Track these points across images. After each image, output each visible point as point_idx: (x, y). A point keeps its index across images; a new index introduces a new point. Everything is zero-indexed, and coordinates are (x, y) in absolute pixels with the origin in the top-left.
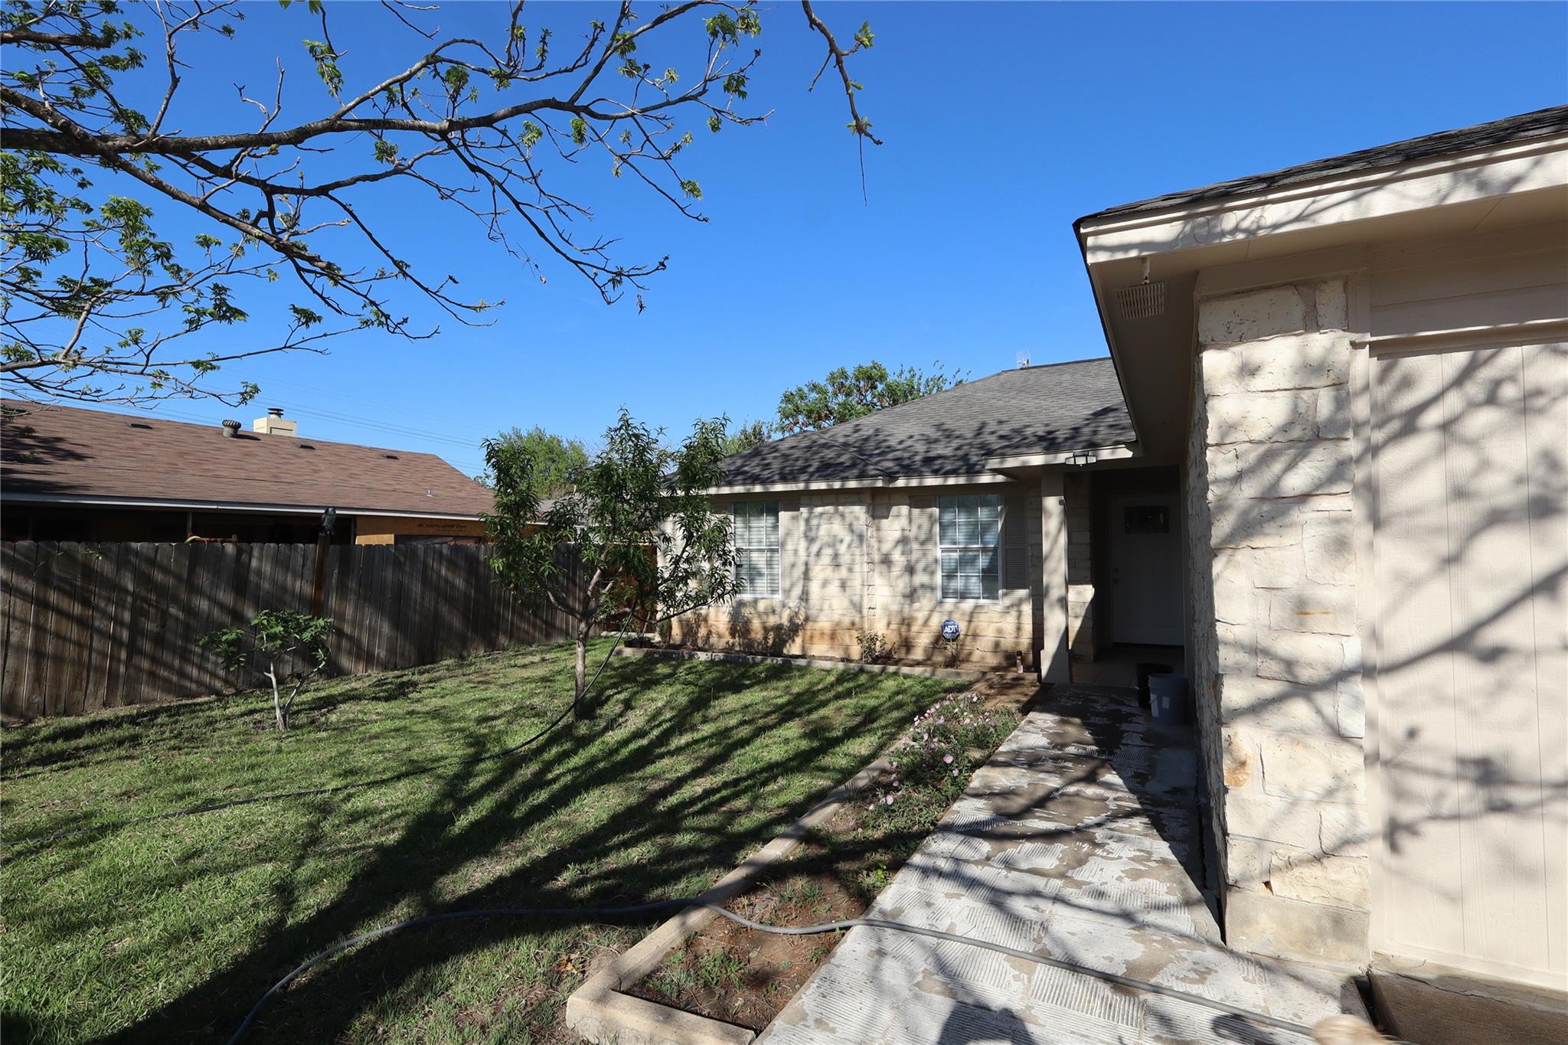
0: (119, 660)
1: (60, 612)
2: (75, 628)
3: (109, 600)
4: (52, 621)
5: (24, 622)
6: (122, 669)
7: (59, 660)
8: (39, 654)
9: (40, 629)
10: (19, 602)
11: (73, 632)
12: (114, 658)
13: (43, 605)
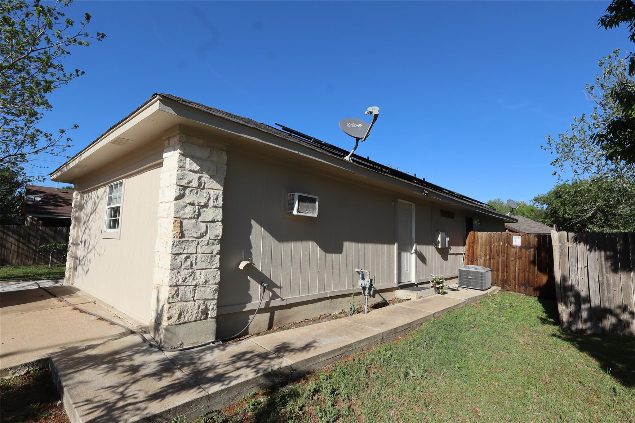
0: (36, 256)
1: (23, 243)
2: (26, 247)
3: (34, 241)
4: (21, 245)
5: (15, 245)
6: (37, 258)
7: (22, 254)
8: (18, 252)
9: (18, 247)
10: (14, 240)
11: (26, 248)
12: (35, 255)
13: (19, 241)
